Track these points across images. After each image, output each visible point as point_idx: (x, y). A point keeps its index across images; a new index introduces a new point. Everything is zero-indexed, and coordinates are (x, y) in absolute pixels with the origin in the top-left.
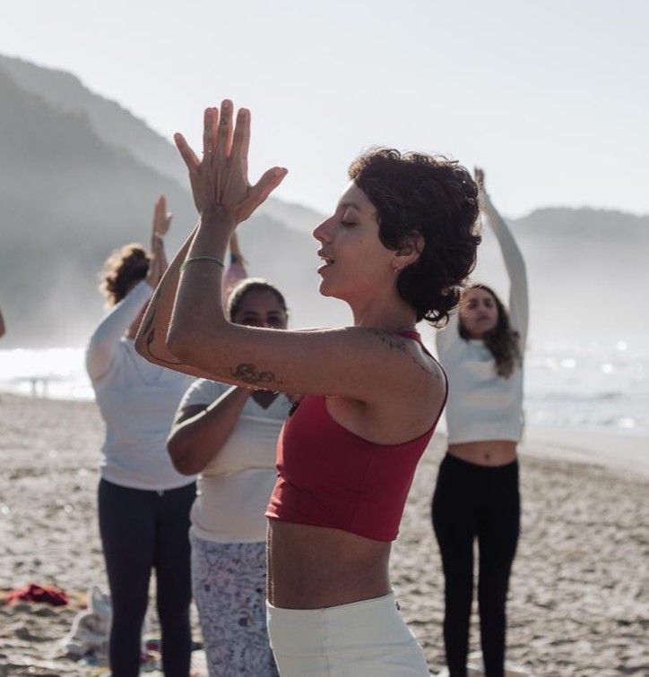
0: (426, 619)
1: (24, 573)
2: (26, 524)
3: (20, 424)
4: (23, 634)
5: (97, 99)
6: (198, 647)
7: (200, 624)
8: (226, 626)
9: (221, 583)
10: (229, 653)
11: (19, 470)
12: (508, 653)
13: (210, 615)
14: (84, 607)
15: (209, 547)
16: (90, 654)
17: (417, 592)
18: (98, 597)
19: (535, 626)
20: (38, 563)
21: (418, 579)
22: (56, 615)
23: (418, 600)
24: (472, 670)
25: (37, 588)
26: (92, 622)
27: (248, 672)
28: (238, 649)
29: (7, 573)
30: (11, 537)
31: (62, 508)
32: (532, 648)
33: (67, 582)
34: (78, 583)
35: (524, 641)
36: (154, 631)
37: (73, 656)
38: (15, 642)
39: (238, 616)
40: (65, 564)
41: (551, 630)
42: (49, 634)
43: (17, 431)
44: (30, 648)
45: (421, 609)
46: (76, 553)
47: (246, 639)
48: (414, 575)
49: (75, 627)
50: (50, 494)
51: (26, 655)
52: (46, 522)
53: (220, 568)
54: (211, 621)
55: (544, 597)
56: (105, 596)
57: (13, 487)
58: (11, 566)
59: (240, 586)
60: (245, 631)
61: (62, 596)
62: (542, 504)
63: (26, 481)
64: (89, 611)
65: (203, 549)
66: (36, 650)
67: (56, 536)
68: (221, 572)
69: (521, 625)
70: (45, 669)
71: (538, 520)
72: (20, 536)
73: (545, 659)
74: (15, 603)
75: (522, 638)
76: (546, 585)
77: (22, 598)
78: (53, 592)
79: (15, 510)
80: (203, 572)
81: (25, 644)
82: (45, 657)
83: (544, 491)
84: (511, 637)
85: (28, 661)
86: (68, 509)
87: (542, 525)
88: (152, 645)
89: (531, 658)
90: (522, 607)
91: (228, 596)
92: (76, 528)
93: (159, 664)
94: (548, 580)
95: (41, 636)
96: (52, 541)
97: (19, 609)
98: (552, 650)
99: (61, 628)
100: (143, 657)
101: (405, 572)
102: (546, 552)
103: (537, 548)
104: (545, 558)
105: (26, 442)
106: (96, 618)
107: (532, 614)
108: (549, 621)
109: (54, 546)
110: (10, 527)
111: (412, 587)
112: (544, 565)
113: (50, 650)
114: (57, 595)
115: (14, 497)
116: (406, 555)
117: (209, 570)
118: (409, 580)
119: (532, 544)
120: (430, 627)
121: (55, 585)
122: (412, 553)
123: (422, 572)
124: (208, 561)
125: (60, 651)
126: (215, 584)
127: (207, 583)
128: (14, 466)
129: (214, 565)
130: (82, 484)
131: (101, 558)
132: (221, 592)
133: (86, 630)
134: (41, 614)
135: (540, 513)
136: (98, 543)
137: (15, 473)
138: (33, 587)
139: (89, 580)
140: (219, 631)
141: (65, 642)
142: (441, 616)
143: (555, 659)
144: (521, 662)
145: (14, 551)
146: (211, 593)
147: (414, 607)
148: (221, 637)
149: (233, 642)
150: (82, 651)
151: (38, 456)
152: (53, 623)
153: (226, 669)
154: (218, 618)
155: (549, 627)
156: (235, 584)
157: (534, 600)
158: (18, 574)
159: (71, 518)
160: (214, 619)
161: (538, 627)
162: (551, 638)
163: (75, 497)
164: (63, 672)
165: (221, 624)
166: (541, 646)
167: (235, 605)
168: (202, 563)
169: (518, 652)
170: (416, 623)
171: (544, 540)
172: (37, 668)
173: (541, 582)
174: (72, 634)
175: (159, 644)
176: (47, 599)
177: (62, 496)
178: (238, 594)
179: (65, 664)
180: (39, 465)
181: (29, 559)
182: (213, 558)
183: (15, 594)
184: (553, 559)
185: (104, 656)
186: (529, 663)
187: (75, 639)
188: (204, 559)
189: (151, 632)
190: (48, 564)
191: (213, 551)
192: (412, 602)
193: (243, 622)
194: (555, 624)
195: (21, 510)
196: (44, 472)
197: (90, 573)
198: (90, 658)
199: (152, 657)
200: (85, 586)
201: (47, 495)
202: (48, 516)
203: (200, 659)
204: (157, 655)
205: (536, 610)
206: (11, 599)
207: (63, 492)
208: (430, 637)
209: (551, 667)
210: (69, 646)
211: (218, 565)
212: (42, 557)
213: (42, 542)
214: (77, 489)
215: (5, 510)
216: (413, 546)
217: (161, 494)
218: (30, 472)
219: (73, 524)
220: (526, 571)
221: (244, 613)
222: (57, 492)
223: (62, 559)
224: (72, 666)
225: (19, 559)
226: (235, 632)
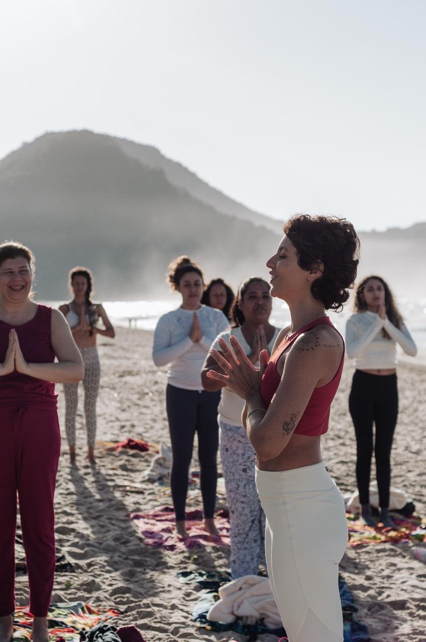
0: (348, 460)
1: (125, 432)
2: (128, 403)
3: (125, 345)
4: (124, 468)
5: (169, 162)
6: (221, 476)
7: (222, 462)
8: (236, 472)
9: (234, 448)
10: (237, 486)
11: (124, 372)
12: (392, 481)
13: (228, 465)
14: (157, 452)
15: (228, 428)
16: (161, 479)
17: (343, 444)
18: (165, 448)
19: (409, 465)
20: (133, 426)
21: (344, 436)
22: (142, 457)
23: (344, 448)
24: (372, 491)
25: (133, 441)
26: (162, 461)
27: (248, 497)
28: (242, 484)
29: (116, 432)
30: (119, 411)
31: (147, 394)
32: (407, 477)
33: (149, 438)
34: (155, 438)
35: (402, 473)
36: (196, 466)
37: (151, 480)
38: (119, 472)
39: (243, 467)
40: (148, 427)
41: (418, 467)
42: (138, 467)
43: (124, 349)
44: (127, 476)
45: (346, 454)
46: (154, 421)
47: (246, 479)
48: (342, 434)
49: (152, 464)
50: (141, 386)
51: (125, 479)
52: (138, 402)
53: (234, 440)
54: (228, 468)
55: (415, 447)
56: (169, 447)
57: (120, 381)
58: (119, 428)
59: (245, 450)
60: (246, 475)
61: (145, 446)
62: (416, 393)
63: (128, 378)
64: (160, 455)
65: (224, 428)
66: (131, 477)
67: (144, 410)
68: (234, 442)
69: (401, 464)
70: (135, 488)
71: (413, 402)
72: (124, 410)
73: (414, 484)
74: (120, 449)
75: (400, 472)
76: (416, 440)
77: (124, 447)
78: (141, 443)
79: (121, 395)
80: (225, 441)
81: (125, 473)
82: (135, 480)
83: (417, 385)
84: (395, 471)
85: (126, 483)
86: (150, 395)
87: (415, 405)
88: (195, 475)
89: (406, 483)
90: (402, 453)
91: (238, 455)
92: (155, 406)
93: (199, 485)
94: (417, 437)
95: (134, 469)
96: (141, 413)
97: (122, 453)
98: (418, 479)
99: (145, 464)
100: (190, 481)
101: (337, 432)
102: (417, 421)
103: (411, 418)
104: (416, 424)
105: (128, 355)
106: (164, 459)
107: (407, 458)
108: (416, 462)
109: (142, 416)
110: (118, 405)
111: (341, 441)
112: (415, 428)
113: (139, 477)
114: (143, 445)
115: (121, 388)
116: (338, 422)
117: (228, 440)
118: (339, 437)
119: (409, 416)
120: (350, 464)
121: (142, 439)
122: (341, 421)
123: (347, 432)
124: (227, 435)
125: (144, 477)
126: (232, 448)
127: (227, 447)
128: (121, 370)
129: (231, 438)
130: (159, 380)
131: (167, 423)
132: (234, 453)
133: (158, 466)
134: (134, 456)
135: (414, 398)
136: (165, 415)
137: (122, 374)
138: (130, 441)
139: (161, 437)
140: (231, 474)
141: (147, 472)
142: (355, 458)
143: (419, 484)
144: (400, 486)
145: (120, 419)
146: (229, 453)
147: (342, 453)
148: (232, 478)
149: (239, 480)
150: (156, 478)
151: (135, 364)
152: (140, 461)
153: (235, 495)
154: (232, 467)
155: (417, 465)
156: (242, 449)
157: (409, 449)
158: (122, 433)
159: (152, 400)
160: (230, 467)
161: (410, 465)
162: (418, 471)
163: (155, 388)
164: (145, 489)
165: (233, 470)
166: (412, 476)
167: (241, 461)
168: (224, 436)
169: (399, 480)
170: (342, 462)
171: (416, 414)
172: (131, 487)
173: (413, 438)
174: (151, 468)
175: (199, 474)
176: (137, 447)
177: (147, 387)
178: (243, 455)
179: (147, 485)
180: (135, 369)
181: (128, 424)
182: (230, 434)
183: (120, 444)
184: (421, 425)
185: (168, 481)
186: (405, 486)
187: (152, 471)
188: (225, 434)
189: (194, 467)
190: (139, 426)
191: (230, 430)
192: (341, 450)
193: (244, 470)
194: (420, 463)
195: (124, 395)
196: (138, 373)
197: (161, 432)
198: (161, 482)
199: (195, 481)
200: (159, 439)
201: (139, 386)
202: (139, 399)
203: (221, 483)
204: (198, 480)
205: (410, 455)
206: (118, 447)
207: (148, 384)
208: (350, 470)
209: (417, 489)
210: (148, 475)
211: (233, 438)
212: (135, 423)
213: (135, 414)
214: (156, 383)
215: (116, 395)
216: (343, 416)
217: (200, 392)
218: (130, 373)
219: (154, 403)
220: (405, 432)
221: (245, 465)
222: (145, 385)
223: (147, 424)
224: (151, 486)
225: (123, 423)
226: (240, 475)
